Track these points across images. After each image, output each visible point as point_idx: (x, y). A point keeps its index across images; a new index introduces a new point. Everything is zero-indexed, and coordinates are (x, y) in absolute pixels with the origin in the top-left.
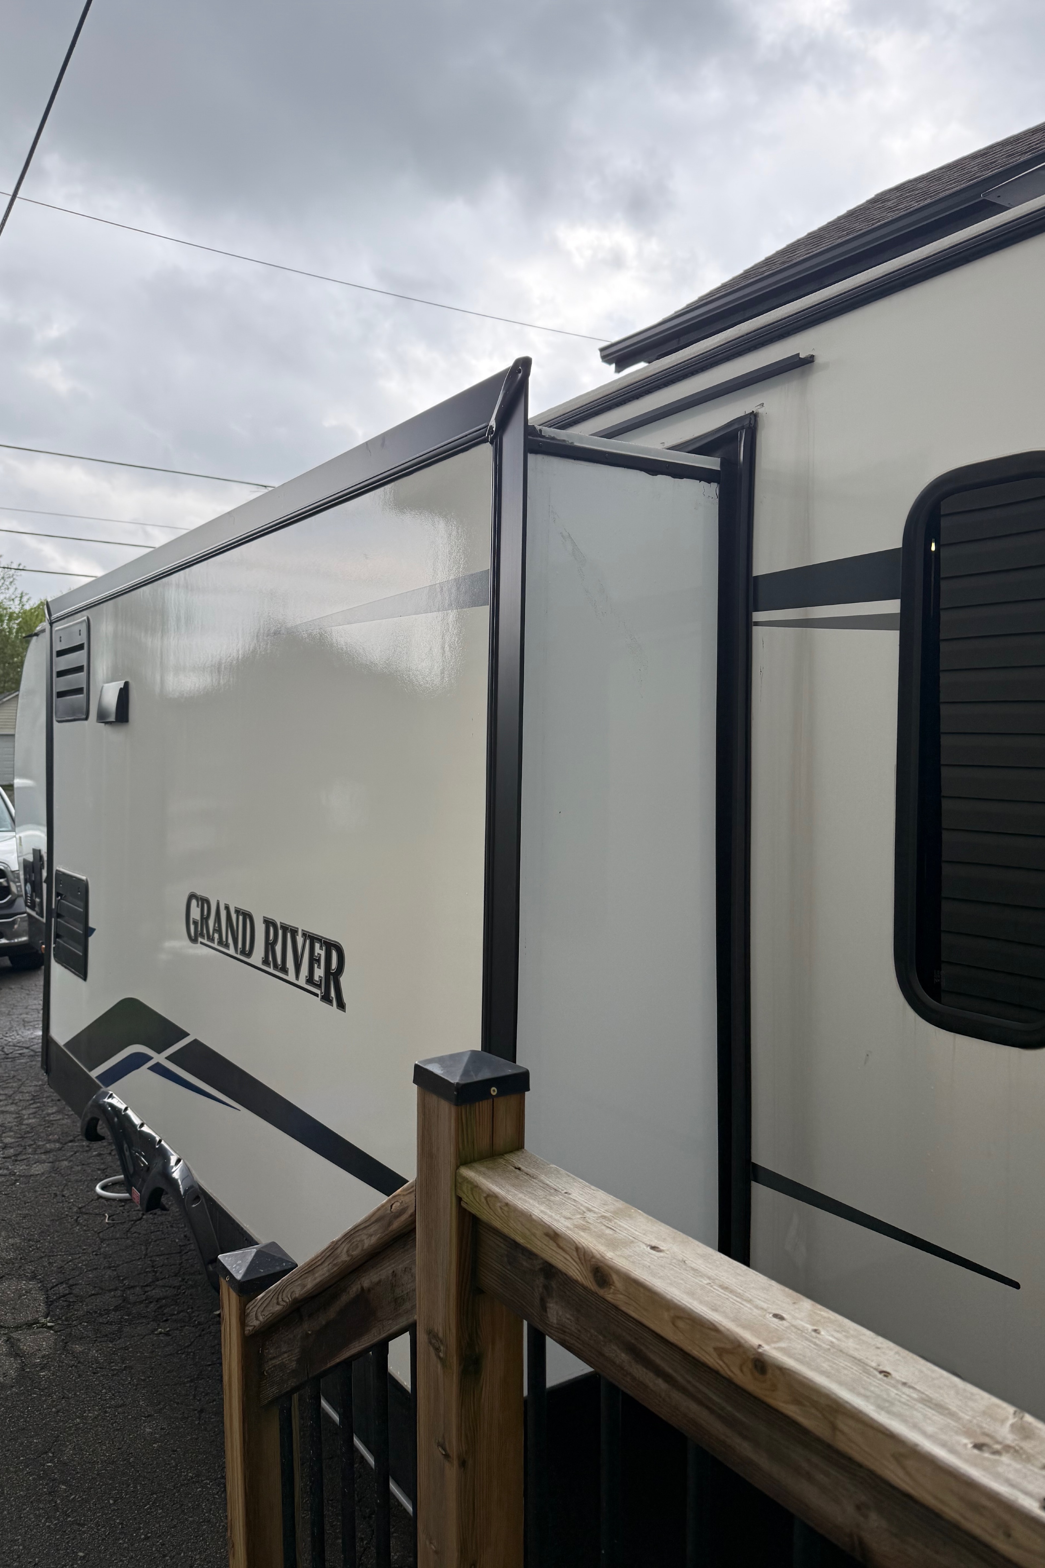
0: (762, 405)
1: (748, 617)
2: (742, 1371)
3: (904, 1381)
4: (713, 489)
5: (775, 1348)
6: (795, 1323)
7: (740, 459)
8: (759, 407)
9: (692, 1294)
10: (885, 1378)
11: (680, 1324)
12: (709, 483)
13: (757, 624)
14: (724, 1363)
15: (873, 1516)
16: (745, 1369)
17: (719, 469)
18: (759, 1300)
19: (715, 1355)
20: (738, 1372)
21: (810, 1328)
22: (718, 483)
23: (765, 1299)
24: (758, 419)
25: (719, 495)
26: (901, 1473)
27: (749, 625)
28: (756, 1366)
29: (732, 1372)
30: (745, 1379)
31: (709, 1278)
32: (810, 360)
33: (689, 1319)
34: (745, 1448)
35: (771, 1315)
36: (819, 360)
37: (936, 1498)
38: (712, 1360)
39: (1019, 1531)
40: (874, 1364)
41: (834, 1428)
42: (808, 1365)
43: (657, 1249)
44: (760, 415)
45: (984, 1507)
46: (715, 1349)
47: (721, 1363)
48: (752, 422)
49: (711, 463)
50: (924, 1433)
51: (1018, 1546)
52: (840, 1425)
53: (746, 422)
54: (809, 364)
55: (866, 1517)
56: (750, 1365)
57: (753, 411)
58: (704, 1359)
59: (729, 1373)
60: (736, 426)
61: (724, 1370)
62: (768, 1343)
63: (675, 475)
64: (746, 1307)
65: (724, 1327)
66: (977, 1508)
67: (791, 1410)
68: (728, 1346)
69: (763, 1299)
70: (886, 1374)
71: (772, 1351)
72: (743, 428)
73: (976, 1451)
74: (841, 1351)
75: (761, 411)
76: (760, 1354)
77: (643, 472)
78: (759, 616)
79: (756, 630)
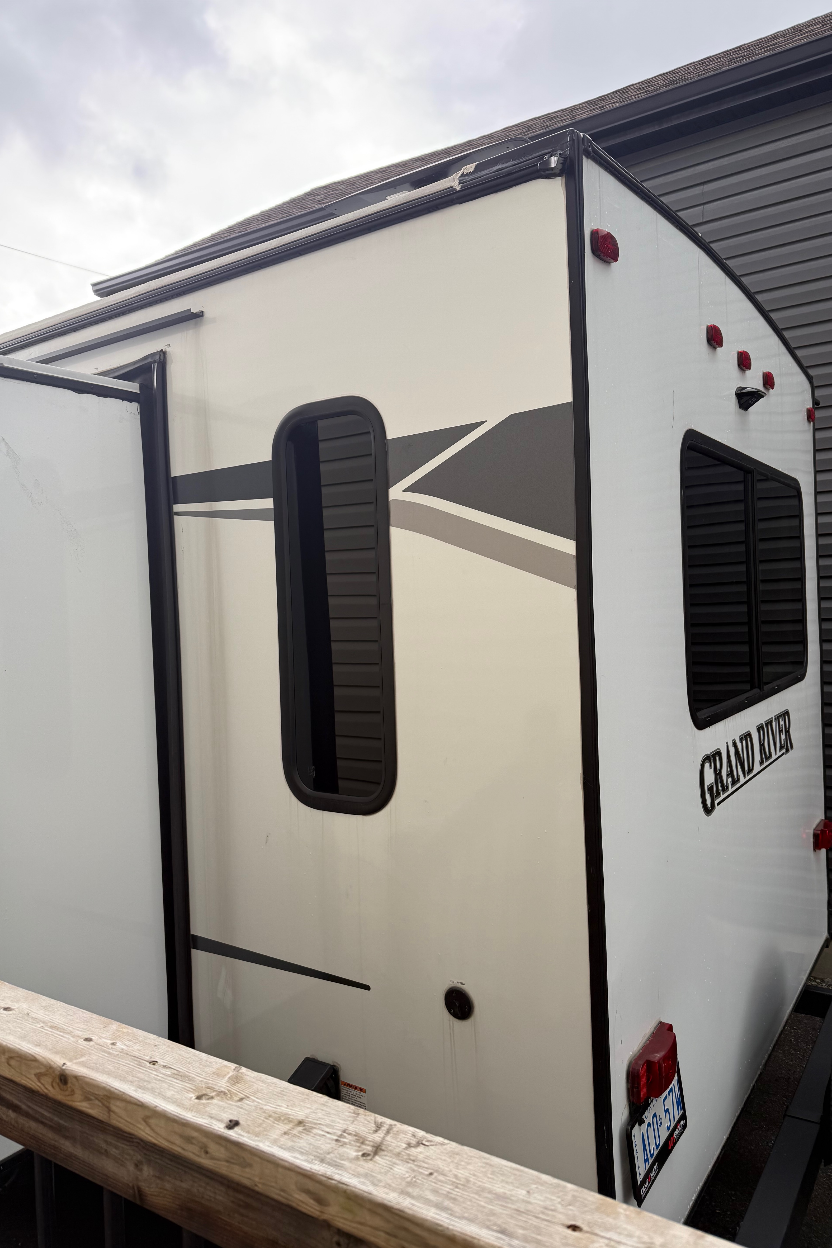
0: (169, 345)
1: (170, 509)
2: (53, 1086)
3: (165, 1064)
4: (134, 407)
5: (76, 1063)
6: (99, 1041)
7: (154, 385)
8: (166, 347)
9: (23, 1038)
10: (152, 1066)
11: (13, 1062)
12: (131, 402)
13: (177, 514)
14: (42, 1084)
15: (145, 1168)
16: (54, 1084)
17: (139, 392)
18: (78, 1030)
19: (35, 1079)
20: (50, 1088)
21: (110, 1042)
22: (139, 402)
23: (83, 1029)
24: (167, 356)
25: (140, 412)
26: (148, 1130)
27: (171, 514)
28: (61, 1080)
29: (46, 1089)
30: (54, 1092)
31: (43, 1022)
32: (199, 315)
33: (18, 1057)
34: (67, 1146)
35: (82, 1040)
36: (206, 315)
37: (168, 1141)
38: (32, 1083)
39: (213, 1148)
40: (147, 1058)
41: (109, 1110)
42: (97, 1070)
43: (8, 1009)
44: (167, 353)
45: (193, 1138)
46: (35, 1075)
47: (39, 1084)
48: (162, 358)
49: (133, 387)
50: (165, 1098)
51: (212, 1158)
52: (114, 1108)
53: (157, 357)
54: (200, 318)
55: (141, 1170)
56: (58, 1080)
57: (162, 350)
58: (29, 1085)
59: (46, 1091)
60: (150, 360)
61: (42, 1089)
62: (70, 1060)
63: (99, 395)
64: (66, 1037)
65: (41, 1056)
66: (189, 1140)
67: (84, 1106)
68: (43, 1070)
69: (81, 1029)
70: (154, 1063)
71: (74, 1067)
72: (155, 362)
73: (197, 1101)
74: (127, 1054)
75: (168, 350)
76: (63, 1070)
77: (70, 391)
78: (177, 508)
79: (176, 518)
